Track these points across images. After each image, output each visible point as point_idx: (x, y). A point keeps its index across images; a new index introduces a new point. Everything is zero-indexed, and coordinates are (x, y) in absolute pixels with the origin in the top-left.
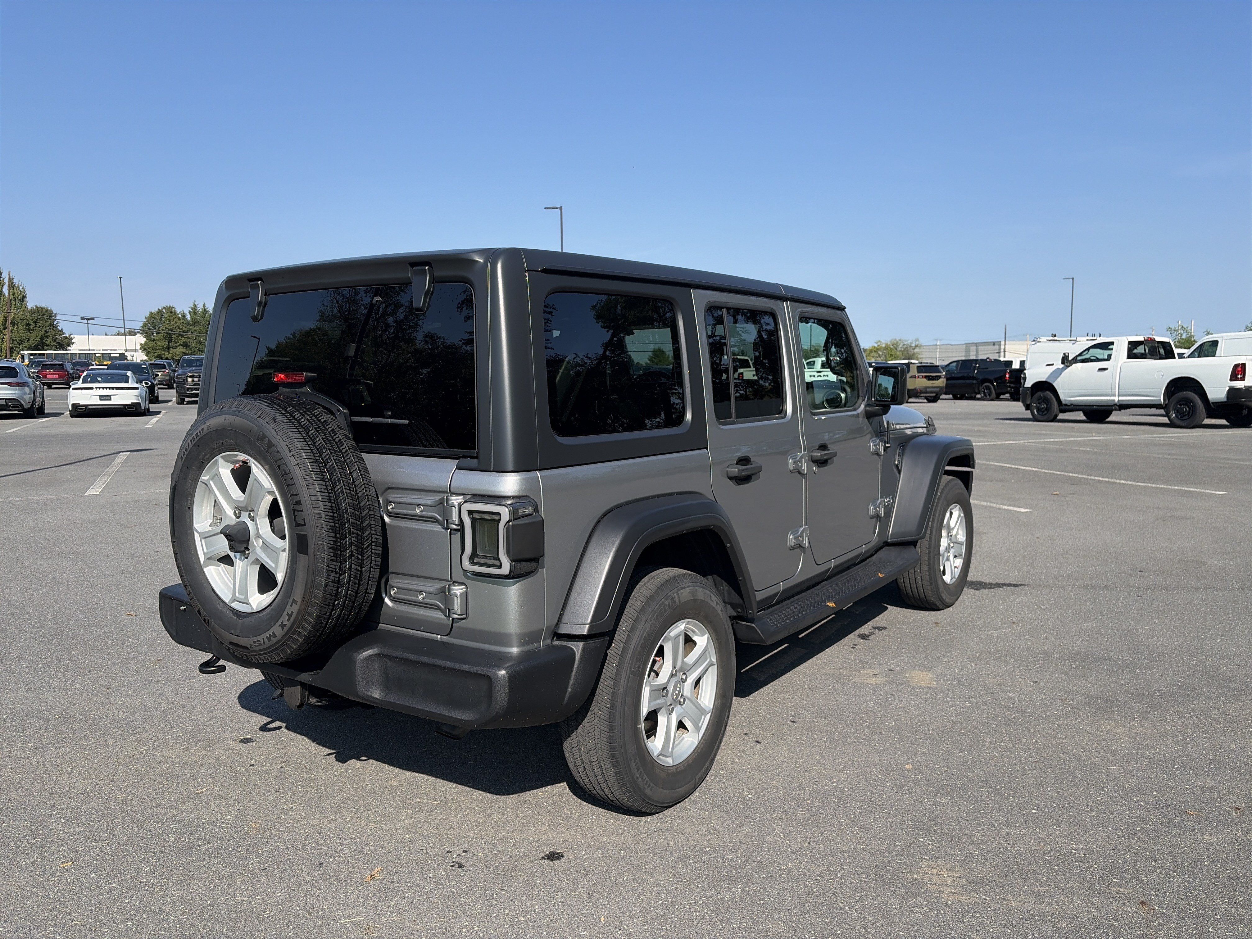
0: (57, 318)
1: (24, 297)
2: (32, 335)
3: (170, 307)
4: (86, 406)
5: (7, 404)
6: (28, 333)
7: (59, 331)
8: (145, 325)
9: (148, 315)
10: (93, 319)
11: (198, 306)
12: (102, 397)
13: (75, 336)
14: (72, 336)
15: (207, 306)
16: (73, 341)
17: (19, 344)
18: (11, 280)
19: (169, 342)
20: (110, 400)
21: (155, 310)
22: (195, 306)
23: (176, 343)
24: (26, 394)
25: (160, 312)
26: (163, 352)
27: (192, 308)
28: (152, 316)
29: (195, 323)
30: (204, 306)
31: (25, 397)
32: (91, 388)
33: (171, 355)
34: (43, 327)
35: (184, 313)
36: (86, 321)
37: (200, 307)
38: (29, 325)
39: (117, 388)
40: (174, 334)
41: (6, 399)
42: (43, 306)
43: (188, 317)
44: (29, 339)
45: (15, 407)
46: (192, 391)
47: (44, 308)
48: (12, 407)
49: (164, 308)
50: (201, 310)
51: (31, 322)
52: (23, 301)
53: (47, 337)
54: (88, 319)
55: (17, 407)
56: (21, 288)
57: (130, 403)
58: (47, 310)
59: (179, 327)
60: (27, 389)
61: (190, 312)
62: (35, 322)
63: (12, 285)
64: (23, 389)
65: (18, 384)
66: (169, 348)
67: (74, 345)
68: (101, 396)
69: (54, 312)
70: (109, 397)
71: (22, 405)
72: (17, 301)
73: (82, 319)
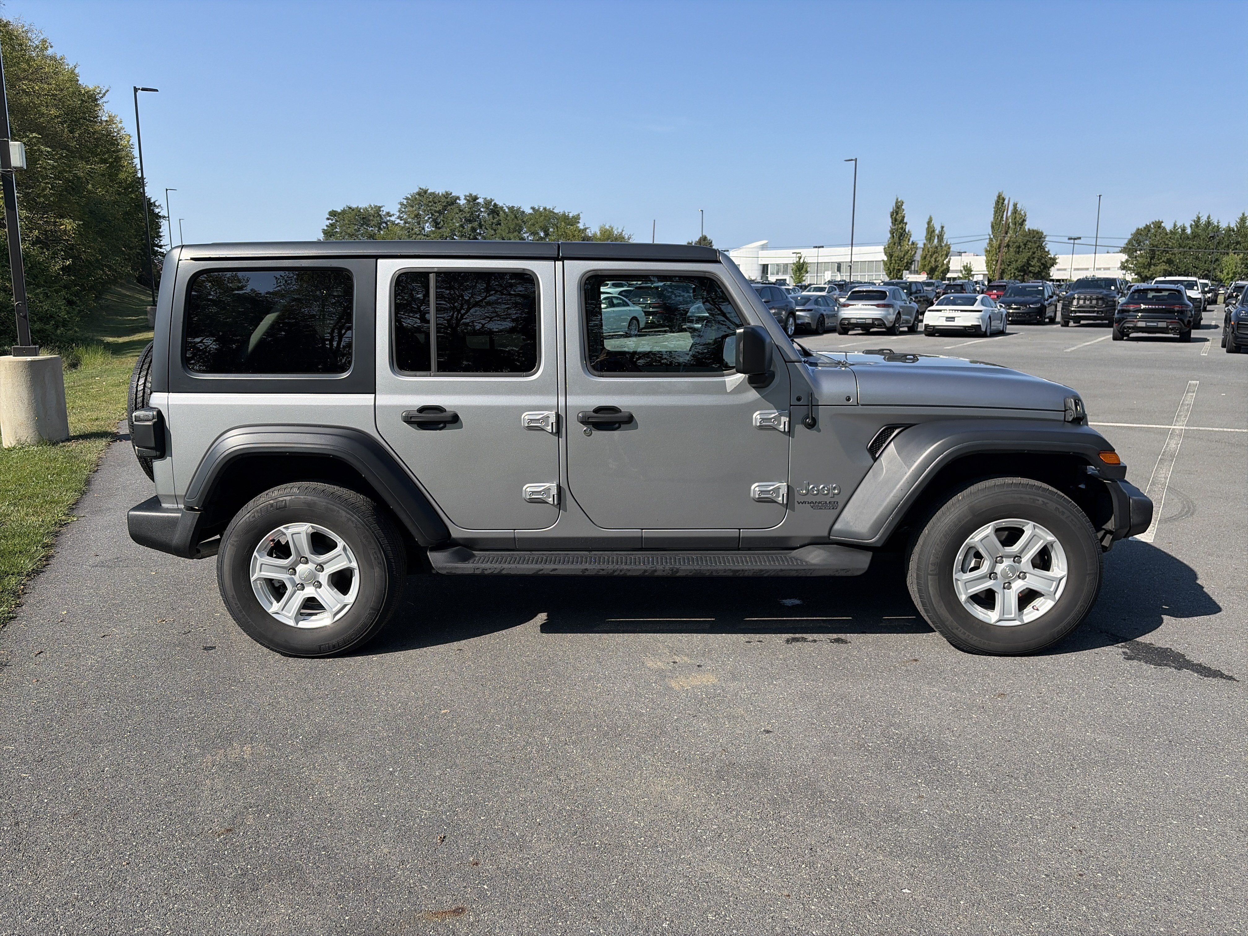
0: (1046, 239)
1: (1024, 220)
2: (1021, 256)
3: (1159, 221)
4: (934, 326)
5: (873, 323)
6: (1018, 255)
7: (1046, 252)
8: (1130, 242)
9: (1134, 231)
10: (1080, 238)
11: (1202, 218)
12: (949, 319)
13: (1060, 256)
14: (1057, 257)
15: (1211, 218)
16: (1057, 261)
17: (1009, 265)
18: (1015, 205)
19: (1151, 260)
20: (954, 321)
21: (1142, 226)
22: (1199, 218)
23: (1159, 260)
24: (890, 314)
25: (1147, 228)
26: (1142, 270)
27: (1194, 221)
28: (1139, 232)
29: (1195, 237)
30: (1209, 217)
31: (889, 317)
32: (940, 311)
33: (1150, 272)
34: (1031, 248)
35: (1184, 227)
36: (1072, 241)
37: (1204, 220)
38: (1019, 247)
39: (962, 311)
40: (1158, 251)
41: (873, 319)
42: (1035, 228)
43: (1189, 231)
44: (1017, 261)
45: (879, 326)
46: (1076, 313)
47: (1036, 231)
48: (878, 325)
49: (1153, 223)
50: (1204, 223)
51: (1022, 244)
52: (1022, 225)
53: (1033, 258)
54: (1075, 239)
55: (881, 325)
56: (1022, 212)
57: (970, 325)
58: (1038, 233)
59: (1165, 242)
60: (891, 310)
61: (1191, 226)
62: (1025, 245)
63: (1015, 211)
64: (888, 311)
65: (884, 306)
66: (1150, 265)
67: (1058, 264)
68: (947, 318)
69: (1045, 234)
70: (952, 319)
71: (884, 324)
72: (1017, 225)
73: (1070, 239)
